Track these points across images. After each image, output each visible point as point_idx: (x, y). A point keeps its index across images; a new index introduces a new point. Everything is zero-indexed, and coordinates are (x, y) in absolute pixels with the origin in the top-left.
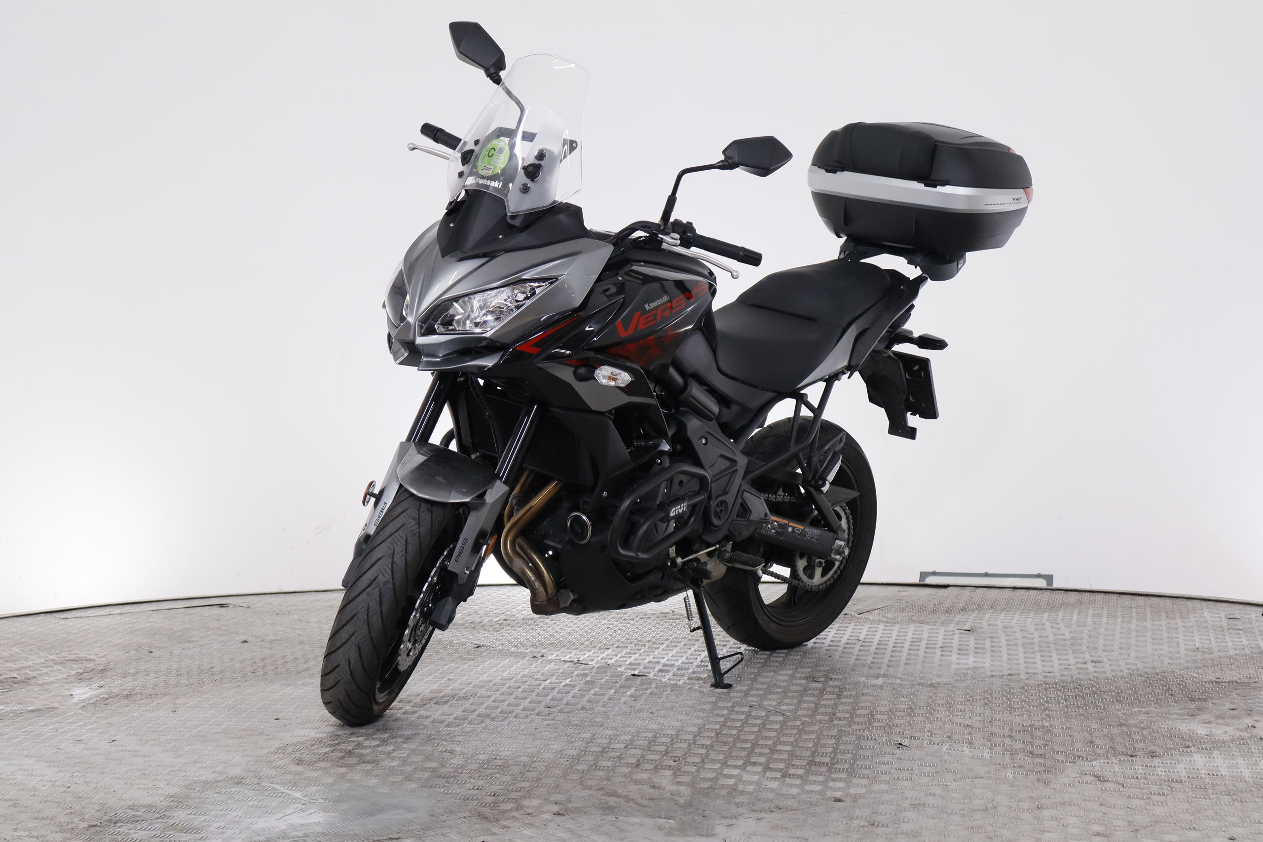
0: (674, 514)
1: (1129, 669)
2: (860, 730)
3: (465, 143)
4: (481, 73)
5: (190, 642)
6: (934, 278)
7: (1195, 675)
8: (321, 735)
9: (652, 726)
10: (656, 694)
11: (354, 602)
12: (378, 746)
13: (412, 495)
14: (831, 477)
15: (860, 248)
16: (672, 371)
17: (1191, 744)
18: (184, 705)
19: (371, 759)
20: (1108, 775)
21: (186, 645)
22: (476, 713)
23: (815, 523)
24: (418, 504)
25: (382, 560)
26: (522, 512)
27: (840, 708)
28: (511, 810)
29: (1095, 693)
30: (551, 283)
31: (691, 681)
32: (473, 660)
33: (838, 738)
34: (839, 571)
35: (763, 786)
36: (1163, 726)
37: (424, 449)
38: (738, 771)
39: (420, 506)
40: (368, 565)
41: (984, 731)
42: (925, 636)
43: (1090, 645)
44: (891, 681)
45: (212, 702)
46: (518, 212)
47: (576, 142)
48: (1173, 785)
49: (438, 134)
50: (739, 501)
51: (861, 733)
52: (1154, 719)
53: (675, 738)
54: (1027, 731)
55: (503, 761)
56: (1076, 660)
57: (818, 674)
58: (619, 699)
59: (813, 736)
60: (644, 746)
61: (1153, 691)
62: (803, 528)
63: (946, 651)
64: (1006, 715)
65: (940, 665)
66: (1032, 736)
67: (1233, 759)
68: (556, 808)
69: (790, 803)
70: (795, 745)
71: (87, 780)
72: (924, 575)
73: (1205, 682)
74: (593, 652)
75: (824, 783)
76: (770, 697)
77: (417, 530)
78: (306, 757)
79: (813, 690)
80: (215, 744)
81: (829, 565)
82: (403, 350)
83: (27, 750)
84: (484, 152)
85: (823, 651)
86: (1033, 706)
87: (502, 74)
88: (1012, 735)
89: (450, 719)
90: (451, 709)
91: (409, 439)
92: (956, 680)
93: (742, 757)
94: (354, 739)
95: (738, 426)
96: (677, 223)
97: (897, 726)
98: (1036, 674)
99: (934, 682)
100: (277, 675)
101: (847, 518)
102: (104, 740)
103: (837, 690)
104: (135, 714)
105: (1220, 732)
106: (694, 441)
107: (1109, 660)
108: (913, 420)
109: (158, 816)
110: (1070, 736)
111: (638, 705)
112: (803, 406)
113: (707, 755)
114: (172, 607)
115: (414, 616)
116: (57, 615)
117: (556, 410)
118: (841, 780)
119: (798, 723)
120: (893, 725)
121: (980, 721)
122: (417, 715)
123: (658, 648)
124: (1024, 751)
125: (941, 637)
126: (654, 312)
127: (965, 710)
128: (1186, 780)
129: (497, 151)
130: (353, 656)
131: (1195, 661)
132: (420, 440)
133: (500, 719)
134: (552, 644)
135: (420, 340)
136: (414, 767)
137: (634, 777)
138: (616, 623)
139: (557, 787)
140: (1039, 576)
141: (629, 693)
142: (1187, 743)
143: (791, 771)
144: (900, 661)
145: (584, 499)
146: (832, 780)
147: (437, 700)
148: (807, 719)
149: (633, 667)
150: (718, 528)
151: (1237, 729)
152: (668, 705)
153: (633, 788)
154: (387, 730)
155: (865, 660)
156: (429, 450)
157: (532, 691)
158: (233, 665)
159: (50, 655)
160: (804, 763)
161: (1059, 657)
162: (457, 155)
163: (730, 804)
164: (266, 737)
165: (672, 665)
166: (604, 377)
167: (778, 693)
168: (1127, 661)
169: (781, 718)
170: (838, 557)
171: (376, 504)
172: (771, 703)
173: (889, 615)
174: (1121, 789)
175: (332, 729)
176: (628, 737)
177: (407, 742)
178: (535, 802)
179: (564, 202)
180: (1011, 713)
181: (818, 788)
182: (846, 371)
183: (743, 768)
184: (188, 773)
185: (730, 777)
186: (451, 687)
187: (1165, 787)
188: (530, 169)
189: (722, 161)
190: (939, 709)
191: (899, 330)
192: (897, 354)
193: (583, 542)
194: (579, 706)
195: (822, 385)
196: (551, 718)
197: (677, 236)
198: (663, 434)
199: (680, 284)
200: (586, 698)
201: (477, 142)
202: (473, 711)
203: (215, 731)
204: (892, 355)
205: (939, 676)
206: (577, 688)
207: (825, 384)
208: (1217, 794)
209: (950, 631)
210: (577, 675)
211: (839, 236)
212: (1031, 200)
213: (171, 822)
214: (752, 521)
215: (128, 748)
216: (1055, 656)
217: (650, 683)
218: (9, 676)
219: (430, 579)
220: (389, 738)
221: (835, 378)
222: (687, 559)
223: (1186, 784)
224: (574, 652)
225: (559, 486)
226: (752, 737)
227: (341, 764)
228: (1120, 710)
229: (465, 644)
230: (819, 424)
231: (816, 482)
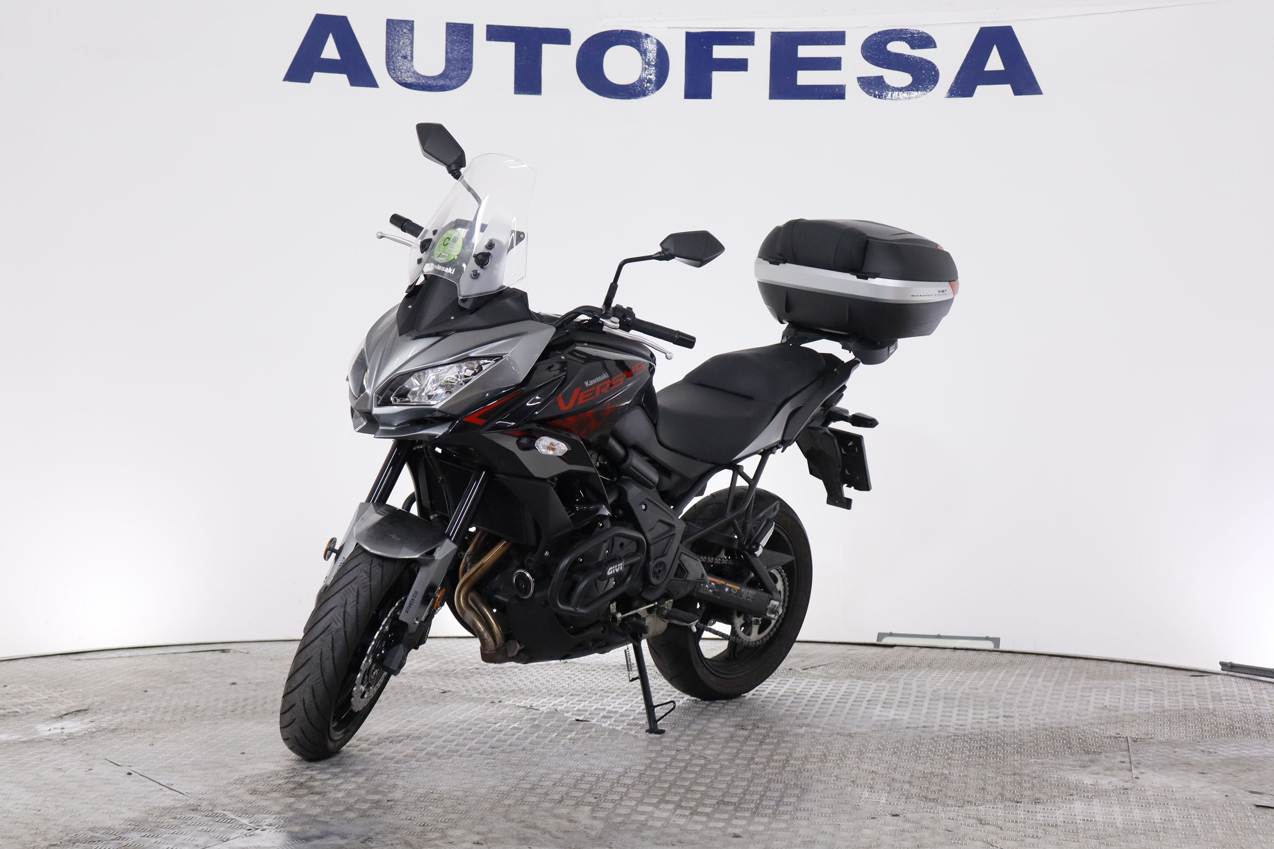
0: (611, 573)
1: (1036, 724)
2: (773, 774)
3: (427, 231)
4: (444, 169)
5: (184, 683)
6: (867, 362)
7: (1096, 730)
8: (279, 769)
9: (583, 766)
10: (594, 738)
11: (308, 647)
12: (329, 779)
13: (365, 551)
14: (764, 542)
15: (800, 334)
16: (612, 442)
17: (1074, 793)
18: (162, 739)
19: (320, 790)
20: (990, 819)
21: (181, 685)
22: (425, 752)
23: (752, 584)
24: (371, 559)
25: (334, 610)
26: (474, 569)
27: (759, 754)
28: (436, 839)
29: (999, 745)
30: (497, 361)
31: (629, 727)
32: (436, 704)
33: (751, 781)
34: (775, 629)
35: (672, 822)
36: (1054, 776)
37: (381, 509)
38: (651, 808)
39: (372, 561)
40: (322, 614)
41: (886, 777)
42: (857, 691)
43: (1008, 701)
44: (813, 730)
45: (187, 737)
46: (468, 296)
47: (523, 233)
48: (1048, 829)
49: (405, 224)
50: (677, 562)
51: (773, 777)
52: (1047, 769)
53: (599, 778)
54: (926, 778)
55: (438, 795)
56: (989, 715)
57: (747, 723)
58: (559, 742)
59: (728, 778)
60: (571, 784)
61: (1053, 744)
62: (739, 588)
63: (872, 704)
64: (911, 763)
65: (862, 717)
66: (930, 783)
67: (1111, 807)
68: (477, 838)
69: (692, 837)
70: (710, 786)
71: (57, 804)
72: (881, 636)
73: (1104, 737)
74: (547, 699)
75: (728, 821)
76: (697, 742)
77: (368, 583)
78: (261, 788)
79: (739, 737)
80: (182, 774)
81: (766, 623)
82: (362, 419)
83: (10, 776)
84: (441, 241)
85: (759, 702)
86: (938, 756)
87: (462, 170)
88: (912, 781)
89: (401, 756)
90: (403, 748)
91: (368, 500)
92: (873, 731)
93: (658, 796)
94: (309, 772)
95: (677, 495)
96: (618, 309)
97: (807, 771)
98: (949, 726)
99: (852, 732)
100: (255, 714)
101: (783, 580)
102: (82, 769)
103: (761, 737)
104: (116, 747)
105: (1105, 782)
106: (634, 506)
107: (1020, 715)
108: (848, 492)
109: (114, 837)
110: (965, 783)
111: (575, 747)
112: (739, 476)
113: (626, 793)
114: (178, 651)
115: (366, 662)
116: (71, 657)
117: (500, 476)
118: (744, 818)
119: (717, 766)
120: (804, 770)
121: (885, 768)
122: (371, 752)
123: (608, 696)
124: (919, 795)
125: (871, 691)
126: (594, 388)
127: (874, 758)
128: (1062, 824)
129: (451, 240)
130: (308, 697)
131: (1100, 718)
132: (378, 501)
133: (446, 757)
134: (512, 691)
135: (376, 411)
136: (356, 799)
137: (555, 812)
138: (577, 674)
139: (482, 819)
140: (987, 639)
141: (569, 737)
142: (1072, 791)
143: (700, 809)
144: (826, 712)
145: (528, 558)
146: (736, 818)
147: (392, 739)
148: (727, 763)
149: (579, 713)
150: (656, 587)
151: (1121, 780)
152: (602, 748)
153: (552, 821)
154: (340, 765)
155: (795, 711)
156: (386, 510)
157: (481, 733)
158: (217, 704)
159: (55, 692)
160: (714, 802)
161: (974, 711)
162: (417, 241)
163: (637, 837)
164: (229, 769)
165: (616, 712)
166: (543, 446)
167: (705, 739)
168: (1037, 717)
169: (703, 762)
170: (773, 616)
171: (336, 558)
172: (696, 748)
173: (832, 671)
174: (999, 831)
175: (289, 763)
176: (558, 776)
177: (355, 777)
178: (459, 832)
179: (512, 287)
180: (916, 761)
181: (721, 825)
182: (780, 445)
183: (656, 806)
184: (150, 800)
185: (643, 813)
186: (408, 728)
187: (1040, 831)
188: (480, 257)
189: (660, 253)
190: (850, 756)
191: (831, 409)
192: (832, 431)
193: (526, 597)
194: (521, 747)
195: (758, 458)
196: (492, 757)
197: (617, 320)
198: (603, 501)
199: (621, 364)
200: (529, 740)
201: (435, 232)
202: (423, 750)
203: (184, 763)
204: (828, 432)
205: (858, 727)
206: (523, 731)
207: (760, 457)
208: (1086, 837)
209: (881, 686)
210: (527, 720)
211: (782, 323)
212: (957, 293)
213: (125, 843)
214: (689, 581)
215: (102, 776)
216: (971, 711)
217: (591, 728)
218: (12, 711)
219: (381, 628)
220: (340, 772)
221: (769, 452)
222: (627, 614)
223: (1061, 828)
224: (531, 698)
225: (508, 545)
226: (672, 778)
227: (291, 795)
228: (1018, 761)
229: (433, 690)
230: (754, 493)
231: (750, 546)
